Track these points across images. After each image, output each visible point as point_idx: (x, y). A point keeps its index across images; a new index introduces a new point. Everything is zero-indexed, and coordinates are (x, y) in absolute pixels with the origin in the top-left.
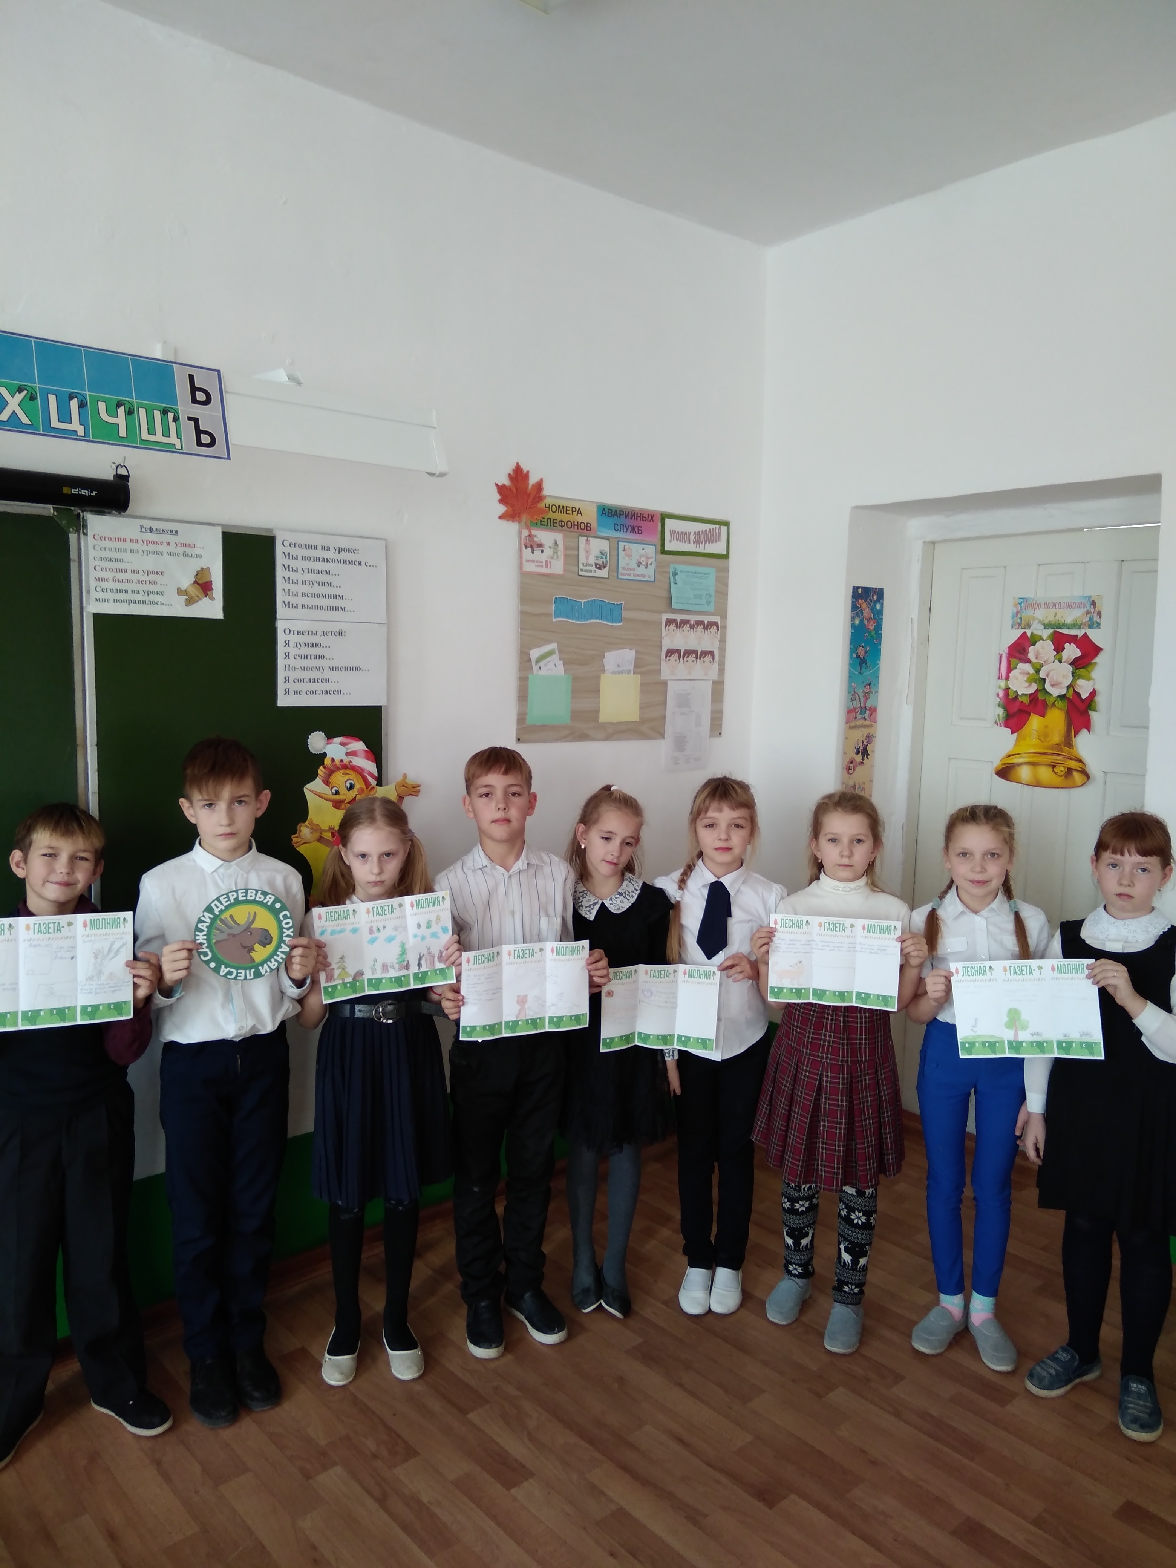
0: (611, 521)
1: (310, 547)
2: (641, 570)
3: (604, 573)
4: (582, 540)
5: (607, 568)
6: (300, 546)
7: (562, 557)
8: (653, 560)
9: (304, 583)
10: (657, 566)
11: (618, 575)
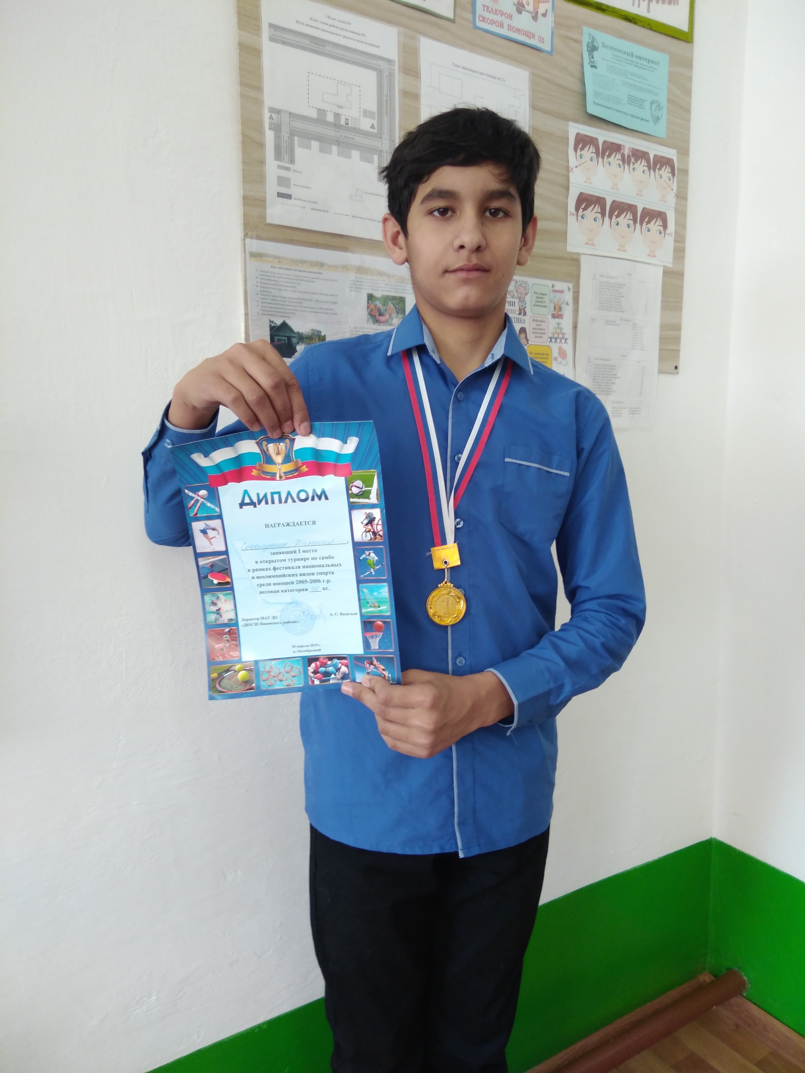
2: (526, 22)
3: (443, 8)
8: (548, 7)
10: (557, 24)
11: (474, 22)
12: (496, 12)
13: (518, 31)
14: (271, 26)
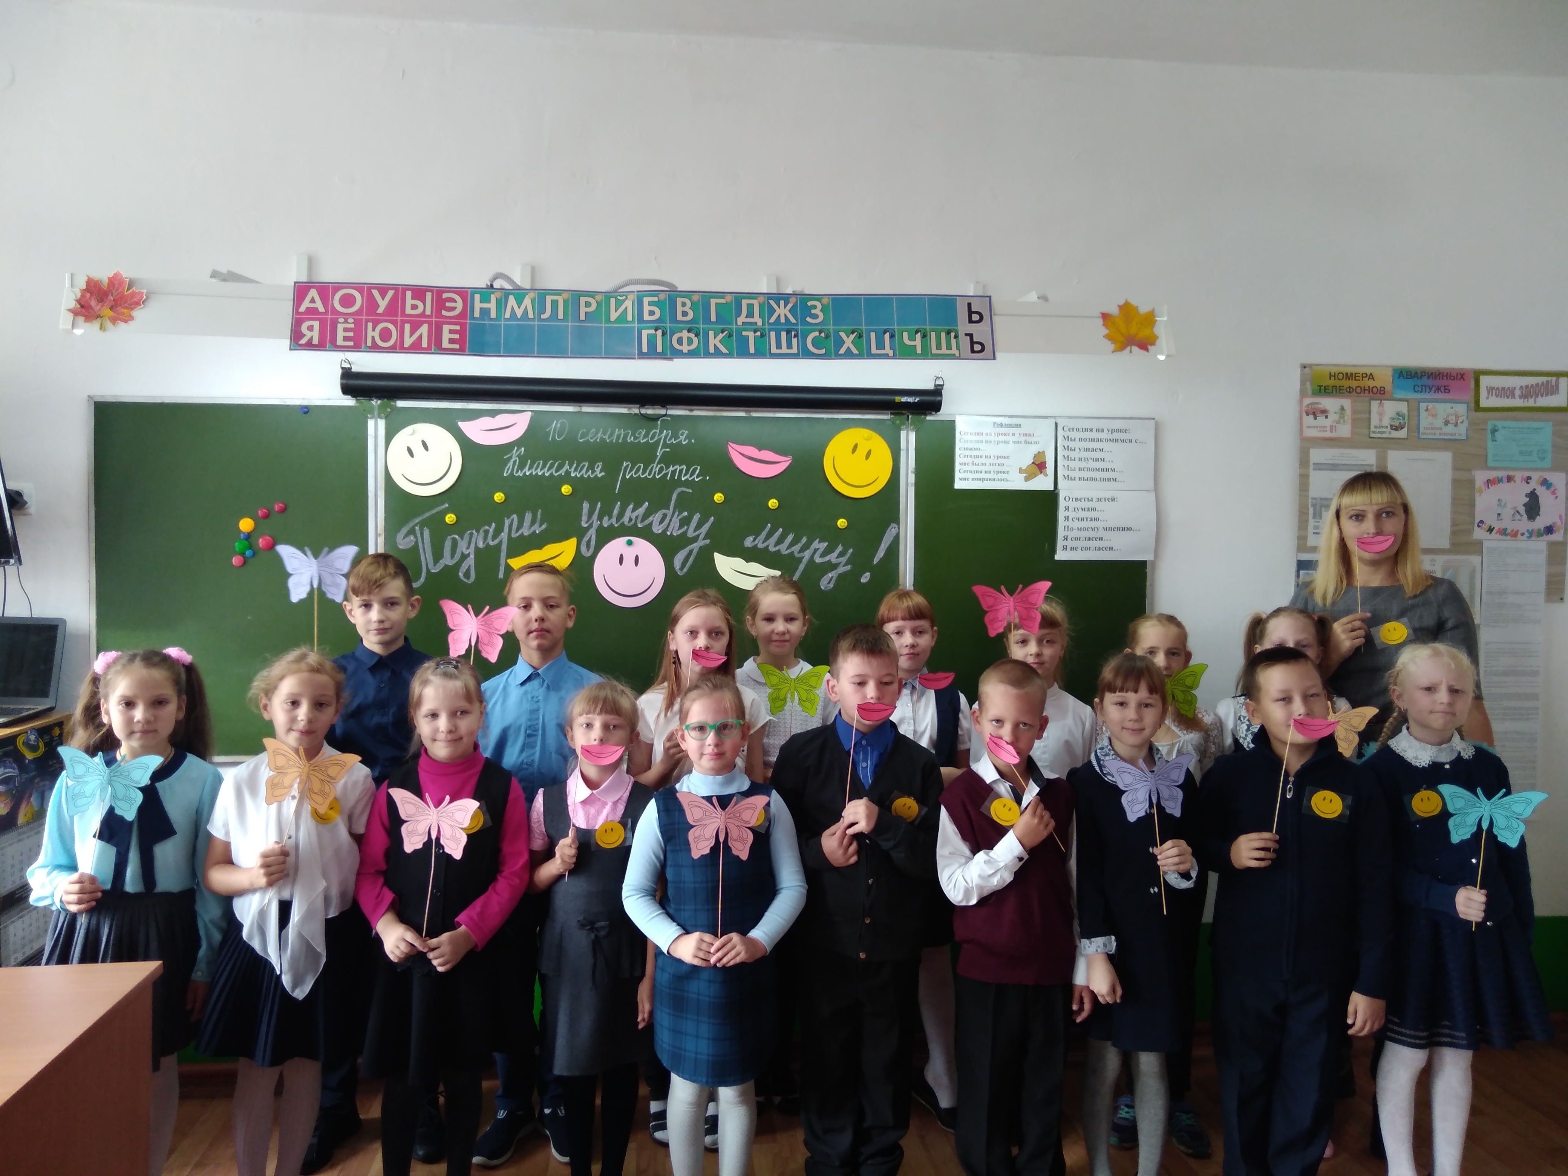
0: (1411, 382)
1: (1086, 430)
2: (1450, 429)
3: (1402, 434)
4: (1375, 404)
5: (1405, 430)
6: (1078, 430)
7: (1350, 421)
8: (1465, 418)
9: (1080, 459)
10: (1470, 424)
11: (1419, 434)
12: (1432, 429)
13: (1445, 434)
14: (1314, 464)
